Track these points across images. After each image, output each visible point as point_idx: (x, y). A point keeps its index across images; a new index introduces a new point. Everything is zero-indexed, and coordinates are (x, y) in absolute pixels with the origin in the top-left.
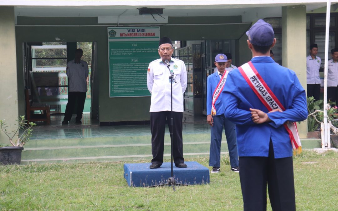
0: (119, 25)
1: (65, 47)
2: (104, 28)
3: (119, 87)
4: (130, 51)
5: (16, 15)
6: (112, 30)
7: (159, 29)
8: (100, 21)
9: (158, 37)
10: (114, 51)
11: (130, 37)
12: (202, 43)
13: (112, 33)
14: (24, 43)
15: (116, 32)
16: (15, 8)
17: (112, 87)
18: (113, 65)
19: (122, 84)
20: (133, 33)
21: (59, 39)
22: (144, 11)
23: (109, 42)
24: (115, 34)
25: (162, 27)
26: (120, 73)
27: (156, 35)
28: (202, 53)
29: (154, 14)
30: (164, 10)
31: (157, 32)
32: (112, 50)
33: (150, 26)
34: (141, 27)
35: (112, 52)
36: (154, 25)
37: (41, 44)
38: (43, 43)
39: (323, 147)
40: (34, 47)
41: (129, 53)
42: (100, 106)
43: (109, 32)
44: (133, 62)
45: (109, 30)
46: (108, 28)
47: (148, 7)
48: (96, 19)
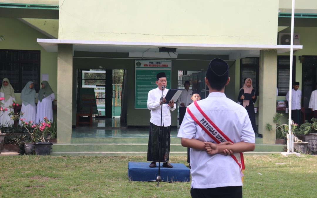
0: (143, 59)
1: (104, 72)
2: (133, 60)
3: (142, 101)
4: (151, 76)
5: (74, 50)
6: (138, 62)
7: (171, 62)
8: (131, 55)
9: (170, 68)
10: (139, 76)
11: (150, 67)
12: (199, 72)
13: (139, 64)
14: (77, 69)
15: (141, 64)
16: (73, 45)
17: (137, 101)
18: (138, 86)
19: (144, 100)
20: (153, 64)
21: (102, 67)
22: (163, 49)
23: (136, 70)
24: (140, 65)
25: (173, 61)
26: (143, 92)
27: (169, 66)
28: (199, 80)
29: (170, 52)
30: (177, 49)
31: (170, 64)
32: (138, 75)
33: (165, 60)
34: (158, 60)
35: (138, 77)
36: (167, 59)
37: (89, 70)
38: (90, 69)
39: (288, 151)
40: (84, 72)
41: (149, 78)
42: (128, 114)
43: (136, 63)
44: (152, 85)
45: (136, 62)
46: (136, 60)
47: (166, 47)
48: (128, 54)
